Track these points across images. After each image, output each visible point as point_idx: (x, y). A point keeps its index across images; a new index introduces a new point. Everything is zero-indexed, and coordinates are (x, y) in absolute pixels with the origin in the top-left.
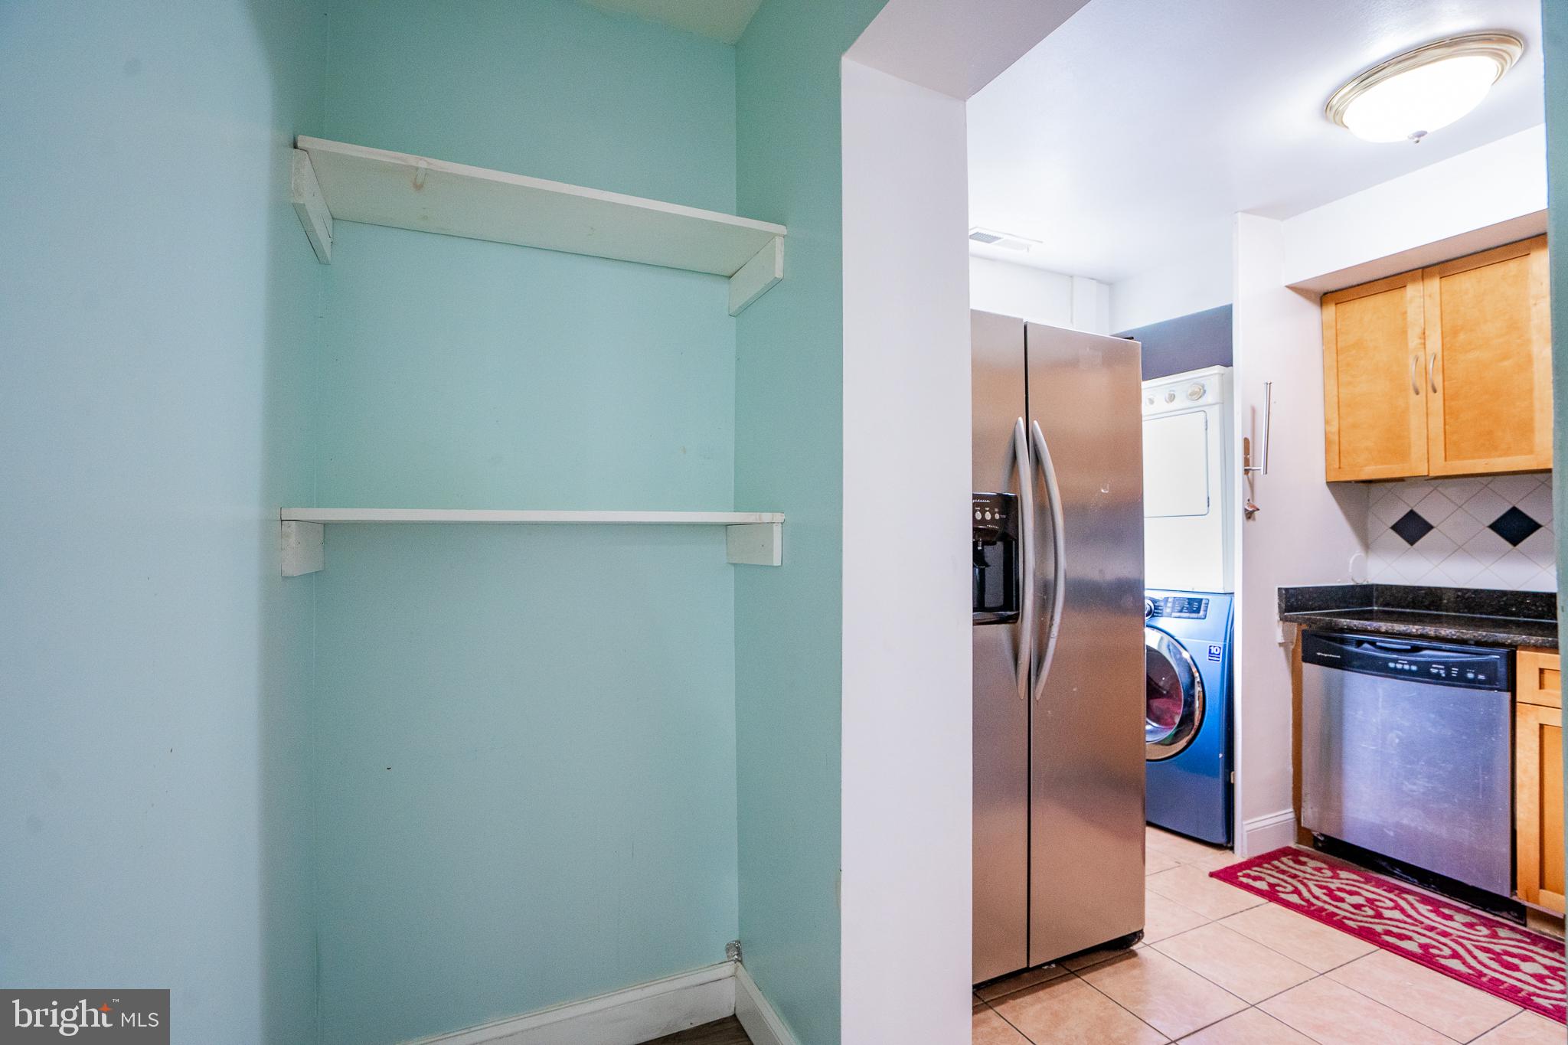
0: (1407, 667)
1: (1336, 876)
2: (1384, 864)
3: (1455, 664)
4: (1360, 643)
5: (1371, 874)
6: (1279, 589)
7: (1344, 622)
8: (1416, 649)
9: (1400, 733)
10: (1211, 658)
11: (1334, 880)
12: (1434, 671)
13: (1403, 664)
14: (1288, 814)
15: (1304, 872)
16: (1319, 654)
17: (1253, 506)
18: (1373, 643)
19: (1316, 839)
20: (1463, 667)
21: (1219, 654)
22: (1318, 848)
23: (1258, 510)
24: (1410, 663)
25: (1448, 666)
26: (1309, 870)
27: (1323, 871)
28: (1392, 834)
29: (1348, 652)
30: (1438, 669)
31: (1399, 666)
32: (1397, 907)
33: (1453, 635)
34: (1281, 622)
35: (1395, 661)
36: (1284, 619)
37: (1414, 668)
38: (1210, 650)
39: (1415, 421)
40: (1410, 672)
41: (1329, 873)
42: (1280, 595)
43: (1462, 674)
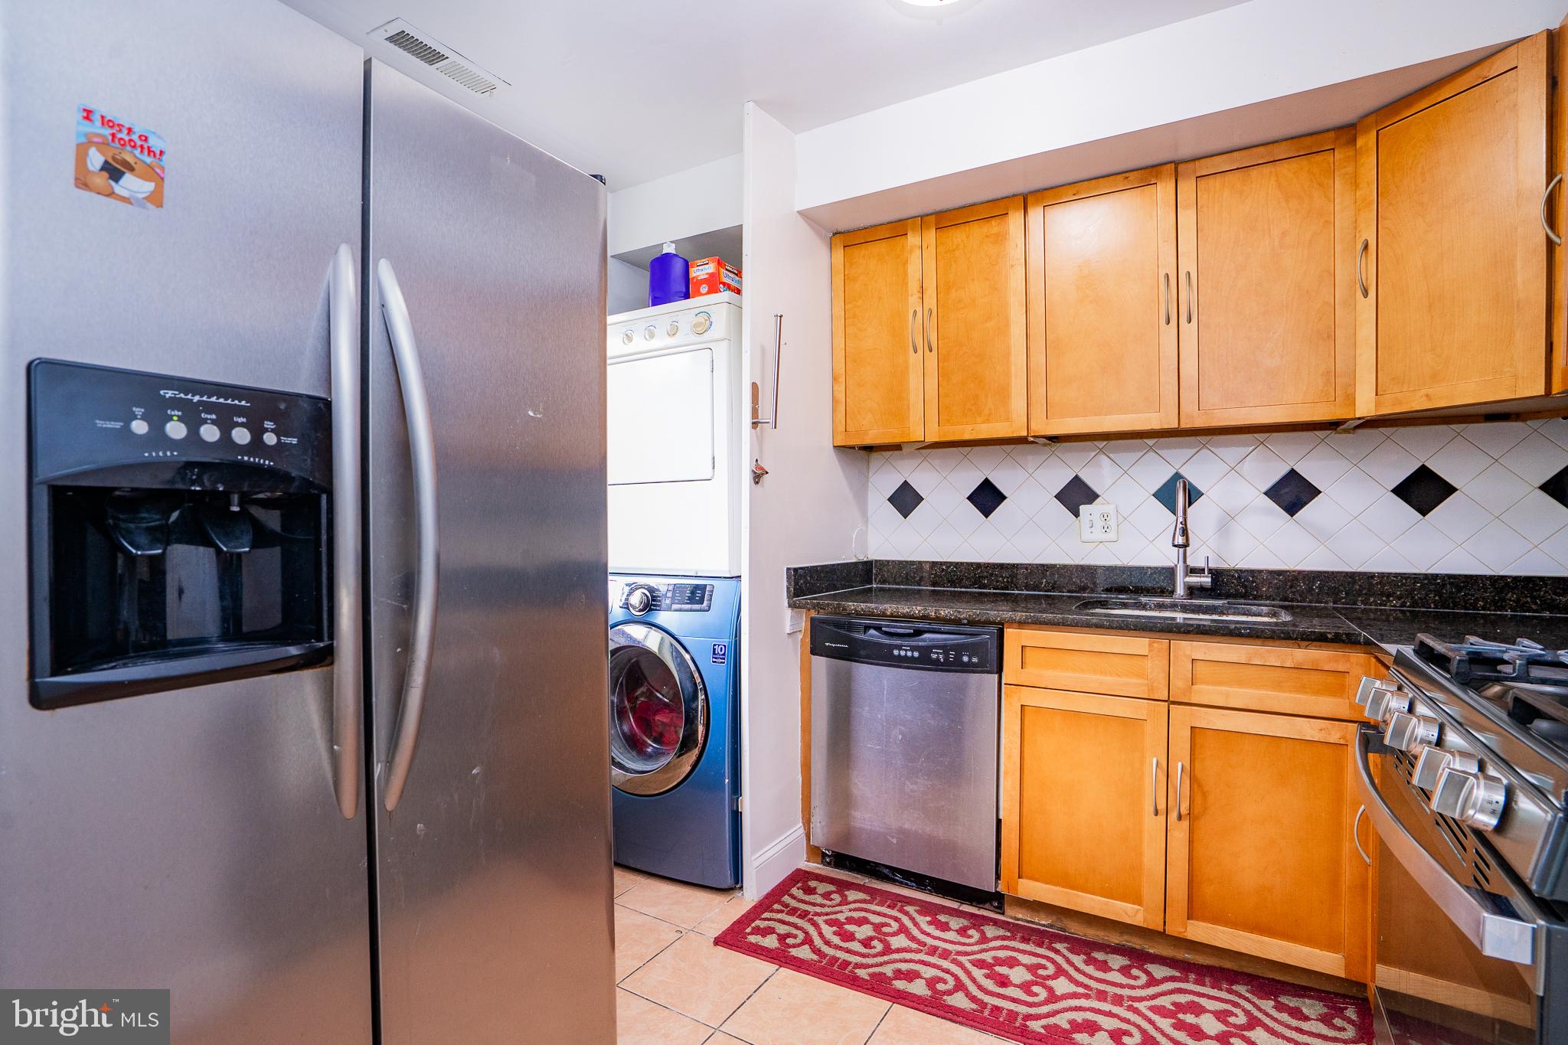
0: (909, 654)
1: (844, 902)
2: (886, 871)
3: (955, 647)
4: (867, 628)
5: (875, 886)
6: (788, 569)
7: (852, 605)
8: (918, 633)
9: (903, 728)
10: (714, 660)
11: (843, 908)
12: (934, 656)
13: (906, 650)
14: (798, 829)
15: (814, 904)
16: (827, 644)
17: (762, 469)
18: (878, 628)
19: (824, 855)
20: (959, 649)
21: (724, 654)
22: (829, 864)
23: (767, 473)
24: (913, 649)
25: (946, 649)
26: (819, 900)
27: (832, 896)
28: (895, 841)
29: (856, 640)
30: (937, 653)
31: (903, 653)
32: (903, 930)
33: (951, 615)
34: (790, 610)
35: (899, 648)
36: (792, 606)
37: (916, 654)
38: (714, 649)
39: (914, 381)
40: (912, 659)
41: (837, 898)
42: (788, 578)
43: (958, 657)
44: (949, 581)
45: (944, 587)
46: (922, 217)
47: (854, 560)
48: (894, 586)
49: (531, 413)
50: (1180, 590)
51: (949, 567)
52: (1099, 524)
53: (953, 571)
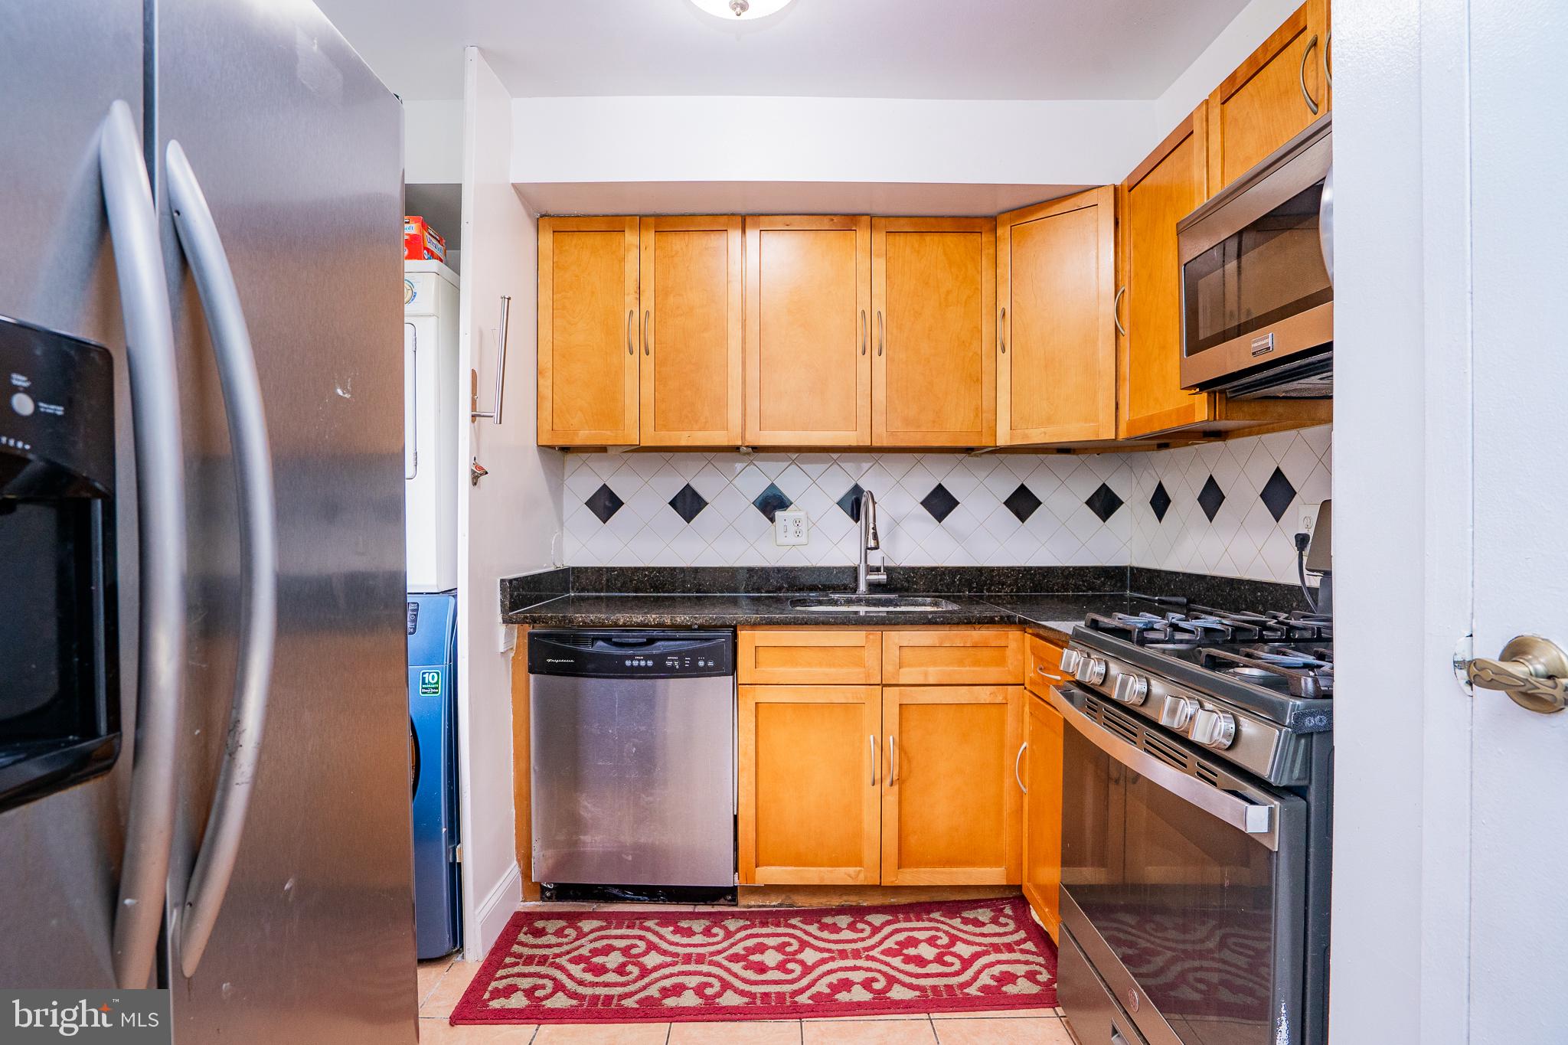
0: (643, 663)
1: (581, 935)
2: (615, 891)
3: (689, 653)
4: (595, 639)
5: (606, 910)
6: (502, 581)
7: (579, 617)
8: (651, 641)
9: (636, 740)
10: (424, 690)
11: (583, 941)
12: (669, 664)
13: (639, 660)
14: (514, 870)
15: (549, 946)
16: (549, 660)
17: (481, 468)
18: (607, 640)
19: (543, 889)
20: (695, 654)
21: (437, 683)
22: (550, 899)
23: (487, 473)
24: (647, 658)
25: (682, 656)
26: (553, 940)
27: (566, 932)
28: (630, 858)
29: (581, 653)
30: (672, 660)
31: (635, 663)
32: (651, 947)
33: (687, 621)
34: (504, 626)
35: (632, 658)
36: (507, 621)
37: (650, 663)
38: (424, 679)
39: (630, 383)
40: (646, 668)
41: (571, 932)
42: (503, 589)
43: (694, 662)
44: (652, 587)
45: (647, 592)
46: (641, 217)
47: (552, 569)
48: (594, 594)
49: (339, 392)
50: (862, 587)
51: (652, 572)
52: (792, 528)
53: (655, 576)
